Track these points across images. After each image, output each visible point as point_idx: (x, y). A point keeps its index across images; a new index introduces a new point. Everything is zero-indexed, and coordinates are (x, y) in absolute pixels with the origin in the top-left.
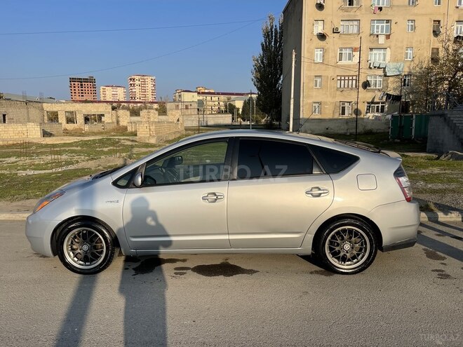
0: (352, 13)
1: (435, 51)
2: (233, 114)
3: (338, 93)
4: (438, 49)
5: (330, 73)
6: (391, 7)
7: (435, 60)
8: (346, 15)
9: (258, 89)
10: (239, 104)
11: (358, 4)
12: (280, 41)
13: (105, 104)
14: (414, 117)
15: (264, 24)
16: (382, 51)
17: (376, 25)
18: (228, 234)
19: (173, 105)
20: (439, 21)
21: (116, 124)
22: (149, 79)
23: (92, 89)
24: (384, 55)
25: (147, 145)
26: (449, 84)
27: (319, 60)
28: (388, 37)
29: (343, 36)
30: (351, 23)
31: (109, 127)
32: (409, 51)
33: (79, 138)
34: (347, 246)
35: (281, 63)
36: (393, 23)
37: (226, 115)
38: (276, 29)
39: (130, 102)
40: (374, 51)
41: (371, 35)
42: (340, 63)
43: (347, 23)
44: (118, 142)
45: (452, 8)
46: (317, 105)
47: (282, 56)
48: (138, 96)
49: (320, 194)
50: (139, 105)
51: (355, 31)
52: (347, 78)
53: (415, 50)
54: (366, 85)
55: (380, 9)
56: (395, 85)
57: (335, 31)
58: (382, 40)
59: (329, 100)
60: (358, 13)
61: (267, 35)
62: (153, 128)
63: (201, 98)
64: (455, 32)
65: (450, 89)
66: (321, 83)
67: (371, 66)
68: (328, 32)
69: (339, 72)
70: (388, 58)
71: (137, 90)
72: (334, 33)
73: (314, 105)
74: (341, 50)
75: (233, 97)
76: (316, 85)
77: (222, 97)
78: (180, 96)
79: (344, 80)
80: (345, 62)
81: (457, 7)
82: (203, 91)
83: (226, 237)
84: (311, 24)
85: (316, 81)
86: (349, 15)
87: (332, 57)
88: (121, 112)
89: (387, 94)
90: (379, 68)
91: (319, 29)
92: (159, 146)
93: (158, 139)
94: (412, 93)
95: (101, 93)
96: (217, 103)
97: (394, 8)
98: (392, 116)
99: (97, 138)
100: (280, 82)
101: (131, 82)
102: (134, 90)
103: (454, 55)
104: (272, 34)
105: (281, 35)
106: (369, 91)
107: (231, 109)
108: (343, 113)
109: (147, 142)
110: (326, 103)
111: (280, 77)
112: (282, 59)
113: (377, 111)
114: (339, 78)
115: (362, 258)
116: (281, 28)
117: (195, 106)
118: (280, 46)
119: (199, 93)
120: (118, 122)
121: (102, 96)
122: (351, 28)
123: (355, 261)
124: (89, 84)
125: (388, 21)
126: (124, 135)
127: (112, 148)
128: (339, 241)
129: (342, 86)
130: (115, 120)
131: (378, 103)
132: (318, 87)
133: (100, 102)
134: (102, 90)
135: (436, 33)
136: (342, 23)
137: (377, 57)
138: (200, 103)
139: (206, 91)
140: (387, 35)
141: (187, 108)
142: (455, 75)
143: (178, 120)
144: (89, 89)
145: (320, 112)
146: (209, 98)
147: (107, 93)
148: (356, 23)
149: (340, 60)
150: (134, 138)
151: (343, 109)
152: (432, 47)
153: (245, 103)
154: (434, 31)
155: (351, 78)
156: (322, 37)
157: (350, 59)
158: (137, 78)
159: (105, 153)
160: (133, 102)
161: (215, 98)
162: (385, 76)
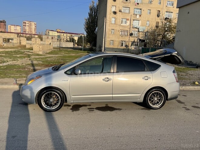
0: (127, 4)
1: (158, 23)
2: (73, 42)
3: (121, 37)
4: (158, 22)
5: (118, 28)
6: (142, 3)
7: (157, 27)
8: (125, 5)
9: (87, 32)
10: (76, 38)
11: (129, 1)
12: (97, 12)
13: (14, 34)
14: (150, 49)
15: (90, 5)
16: (138, 21)
17: (136, 10)
18: (112, 94)
19: (46, 37)
20: (160, 11)
21: (19, 44)
22: (33, 24)
23: (4, 26)
24: (139, 23)
25: (38, 55)
26: (162, 36)
27: (113, 22)
28: (140, 16)
29: (123, 14)
30: (126, 8)
31: (16, 45)
32: (148, 22)
33: (3, 50)
34: (156, 99)
35: (97, 22)
36: (142, 10)
37: (71, 43)
38: (95, 7)
39: (24, 34)
40: (135, 21)
41: (134, 14)
42: (121, 25)
43: (125, 8)
44: (24, 53)
45: (165, 6)
46: (112, 41)
47: (97, 19)
48: (27, 31)
49: (148, 79)
50: (28, 35)
51: (128, 12)
52: (124, 31)
53: (150, 22)
54: (131, 34)
55: (138, 4)
56: (142, 36)
57: (120, 11)
58: (138, 16)
59: (117, 40)
60: (129, 4)
61: (91, 9)
62: (41, 47)
63: (59, 34)
64: (165, 16)
65: (162, 38)
66: (114, 32)
67: (134, 27)
68: (117, 11)
69: (121, 28)
70: (140, 24)
71: (27, 28)
72: (120, 12)
73: (111, 41)
74: (122, 19)
75: (73, 35)
76: (112, 33)
77: (69, 35)
78: (49, 33)
79: (123, 32)
80: (123, 24)
81: (167, 6)
82: (59, 31)
83: (111, 96)
84: (111, 7)
85: (112, 31)
86: (126, 5)
87: (119, 21)
88: (22, 38)
89: (140, 39)
90: (136, 28)
91: (114, 9)
92: (44, 55)
93: (43, 52)
94: (148, 39)
95: (9, 28)
96: (66, 37)
97: (143, 4)
98: (142, 48)
99: (12, 50)
100: (96, 30)
101: (24, 24)
102: (26, 28)
103: (165, 25)
104: (93, 9)
105: (97, 11)
106: (132, 37)
107: (72, 40)
108: (122, 46)
109: (38, 53)
110: (115, 41)
111: (96, 28)
112: (97, 21)
113: (135, 46)
114: (121, 31)
115: (160, 103)
116: (97, 7)
117: (57, 38)
118: (97, 14)
119: (58, 32)
120: (20, 43)
121: (9, 29)
122: (126, 10)
123: (158, 104)
124: (3, 23)
125: (141, 9)
126: (25, 49)
127: (21, 55)
128: (153, 97)
129: (122, 34)
130: (19, 42)
131: (136, 42)
132: (113, 34)
133: (8, 32)
134: (9, 27)
135: (158, 16)
136: (123, 8)
137: (136, 24)
138: (59, 36)
139: (61, 31)
140: (140, 15)
141: (52, 38)
142: (165, 33)
143: (50, 44)
144: (3, 26)
145: (113, 44)
146: (62, 34)
147: (12, 28)
148: (128, 9)
149: (122, 23)
150: (31, 51)
151: (122, 44)
152: (156, 21)
153: (79, 38)
154: (157, 15)
155: (125, 31)
156: (115, 13)
157: (125, 23)
158: (27, 22)
159: (18, 58)
160: (25, 34)
161: (65, 35)
162: (139, 31)
